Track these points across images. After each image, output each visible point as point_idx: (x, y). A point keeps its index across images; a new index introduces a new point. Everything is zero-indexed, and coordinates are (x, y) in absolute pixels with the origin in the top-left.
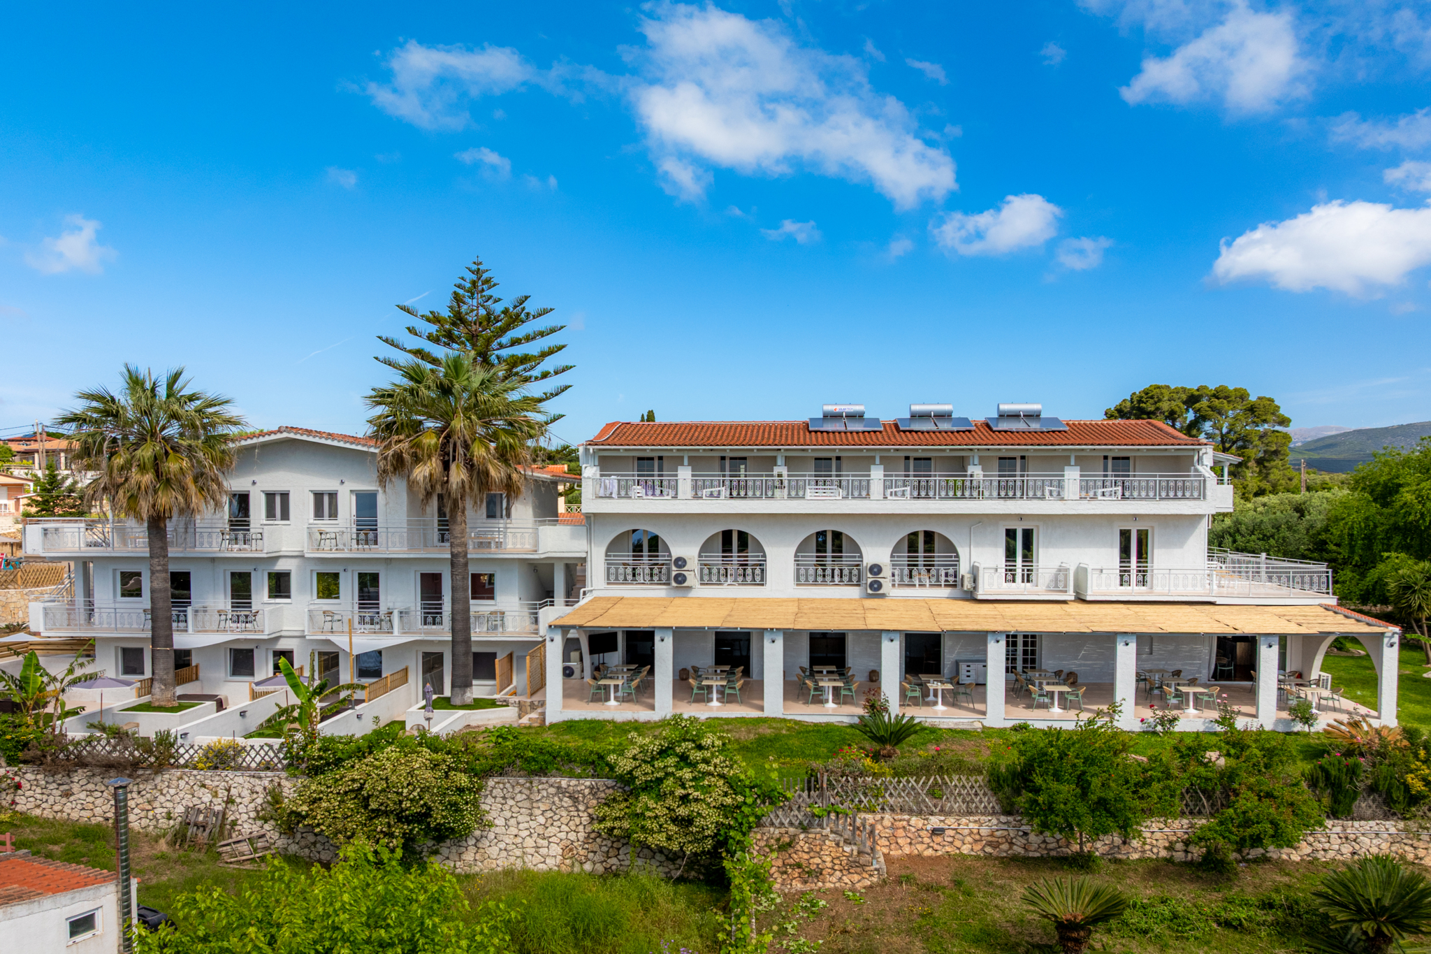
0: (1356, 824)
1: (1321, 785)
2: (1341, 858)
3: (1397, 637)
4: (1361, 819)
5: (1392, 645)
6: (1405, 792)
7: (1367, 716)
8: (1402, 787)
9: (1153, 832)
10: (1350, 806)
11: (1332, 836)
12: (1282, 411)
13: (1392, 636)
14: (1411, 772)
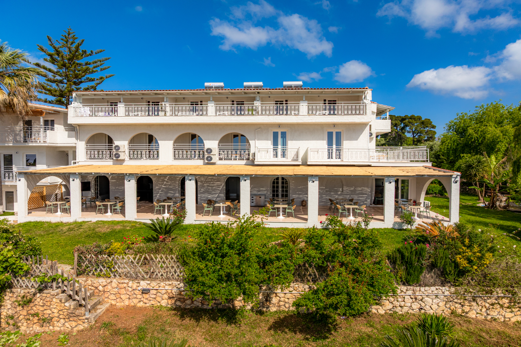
0: (423, 289)
1: (398, 262)
2: (412, 312)
3: (459, 177)
4: (426, 285)
5: (456, 182)
6: (455, 267)
7: (442, 220)
8: (453, 264)
9: (285, 294)
10: (418, 277)
11: (406, 297)
12: (433, 124)
13: (456, 177)
14: (459, 254)
